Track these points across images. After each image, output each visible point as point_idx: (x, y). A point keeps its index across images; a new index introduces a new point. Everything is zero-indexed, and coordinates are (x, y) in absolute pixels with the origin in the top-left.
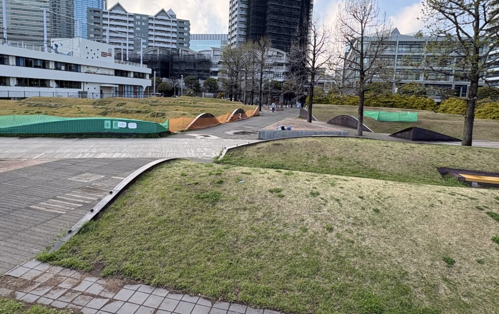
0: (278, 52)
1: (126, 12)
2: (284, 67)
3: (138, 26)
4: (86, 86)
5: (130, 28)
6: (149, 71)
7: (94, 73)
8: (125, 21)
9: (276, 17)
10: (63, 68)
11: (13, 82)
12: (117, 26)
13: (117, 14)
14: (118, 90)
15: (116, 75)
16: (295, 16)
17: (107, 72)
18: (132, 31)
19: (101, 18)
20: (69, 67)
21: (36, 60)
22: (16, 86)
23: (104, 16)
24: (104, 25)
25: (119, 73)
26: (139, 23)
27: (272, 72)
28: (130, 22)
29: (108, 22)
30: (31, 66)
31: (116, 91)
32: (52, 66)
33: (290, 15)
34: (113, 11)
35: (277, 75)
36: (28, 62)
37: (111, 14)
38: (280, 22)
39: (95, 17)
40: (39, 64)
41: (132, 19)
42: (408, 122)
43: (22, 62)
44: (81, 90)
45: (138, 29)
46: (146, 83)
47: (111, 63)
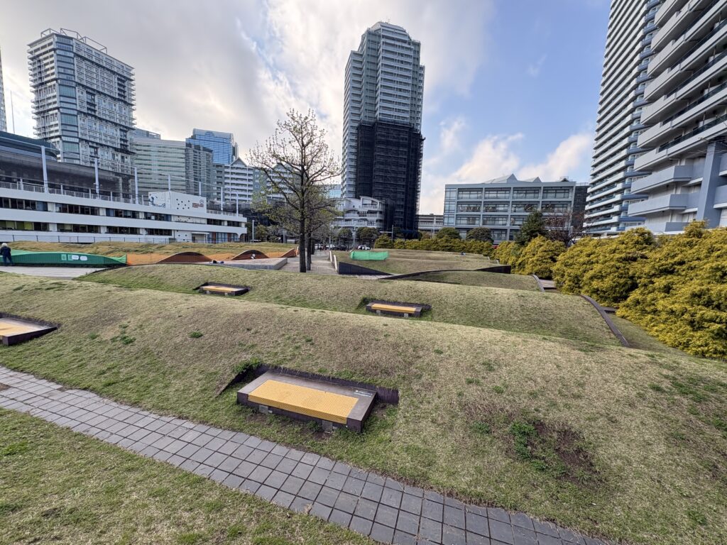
0: (373, 201)
1: (246, 166)
2: (378, 214)
3: (257, 178)
4: (177, 234)
5: (249, 180)
6: (245, 220)
7: (185, 222)
8: (245, 174)
9: (382, 167)
10: (153, 217)
11: (103, 230)
12: (237, 179)
13: (237, 168)
14: (211, 236)
15: (208, 223)
16: (401, 166)
17: (198, 221)
18: (251, 183)
19: (223, 172)
20: (160, 217)
21: (126, 211)
22: (106, 233)
23: (226, 170)
24: (226, 178)
25: (210, 222)
26: (258, 176)
27: (366, 220)
28: (249, 175)
29: (229, 176)
30: (121, 216)
31: (209, 238)
32: (142, 216)
33: (397, 165)
34: (234, 166)
35: (371, 223)
36: (118, 213)
37: (232, 168)
38: (387, 171)
39: (218, 172)
40: (129, 214)
41: (251, 172)
42: (376, 261)
43: (112, 213)
44: (172, 237)
45: (257, 181)
46: (242, 230)
47: (204, 213)
